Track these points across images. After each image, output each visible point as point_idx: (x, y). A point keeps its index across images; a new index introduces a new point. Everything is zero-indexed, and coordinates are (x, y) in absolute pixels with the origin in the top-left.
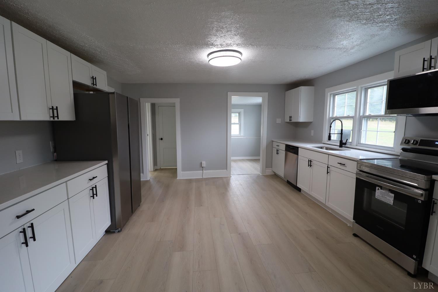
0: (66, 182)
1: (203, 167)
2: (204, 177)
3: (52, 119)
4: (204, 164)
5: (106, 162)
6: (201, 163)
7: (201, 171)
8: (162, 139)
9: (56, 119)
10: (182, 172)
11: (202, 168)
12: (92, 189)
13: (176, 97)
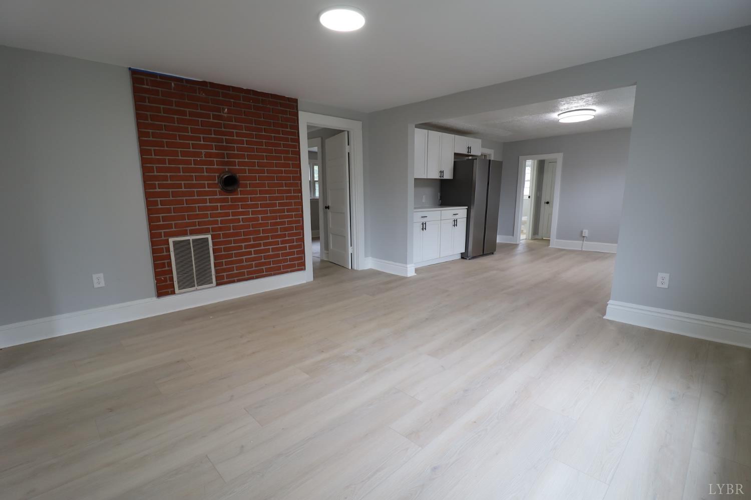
0: (441, 210)
1: (584, 237)
2: (583, 250)
3: (440, 178)
4: (586, 233)
5: (467, 207)
6: (582, 232)
7: (582, 242)
8: (548, 203)
9: (442, 178)
10: (555, 240)
11: (582, 238)
12: (454, 221)
13: (558, 152)
